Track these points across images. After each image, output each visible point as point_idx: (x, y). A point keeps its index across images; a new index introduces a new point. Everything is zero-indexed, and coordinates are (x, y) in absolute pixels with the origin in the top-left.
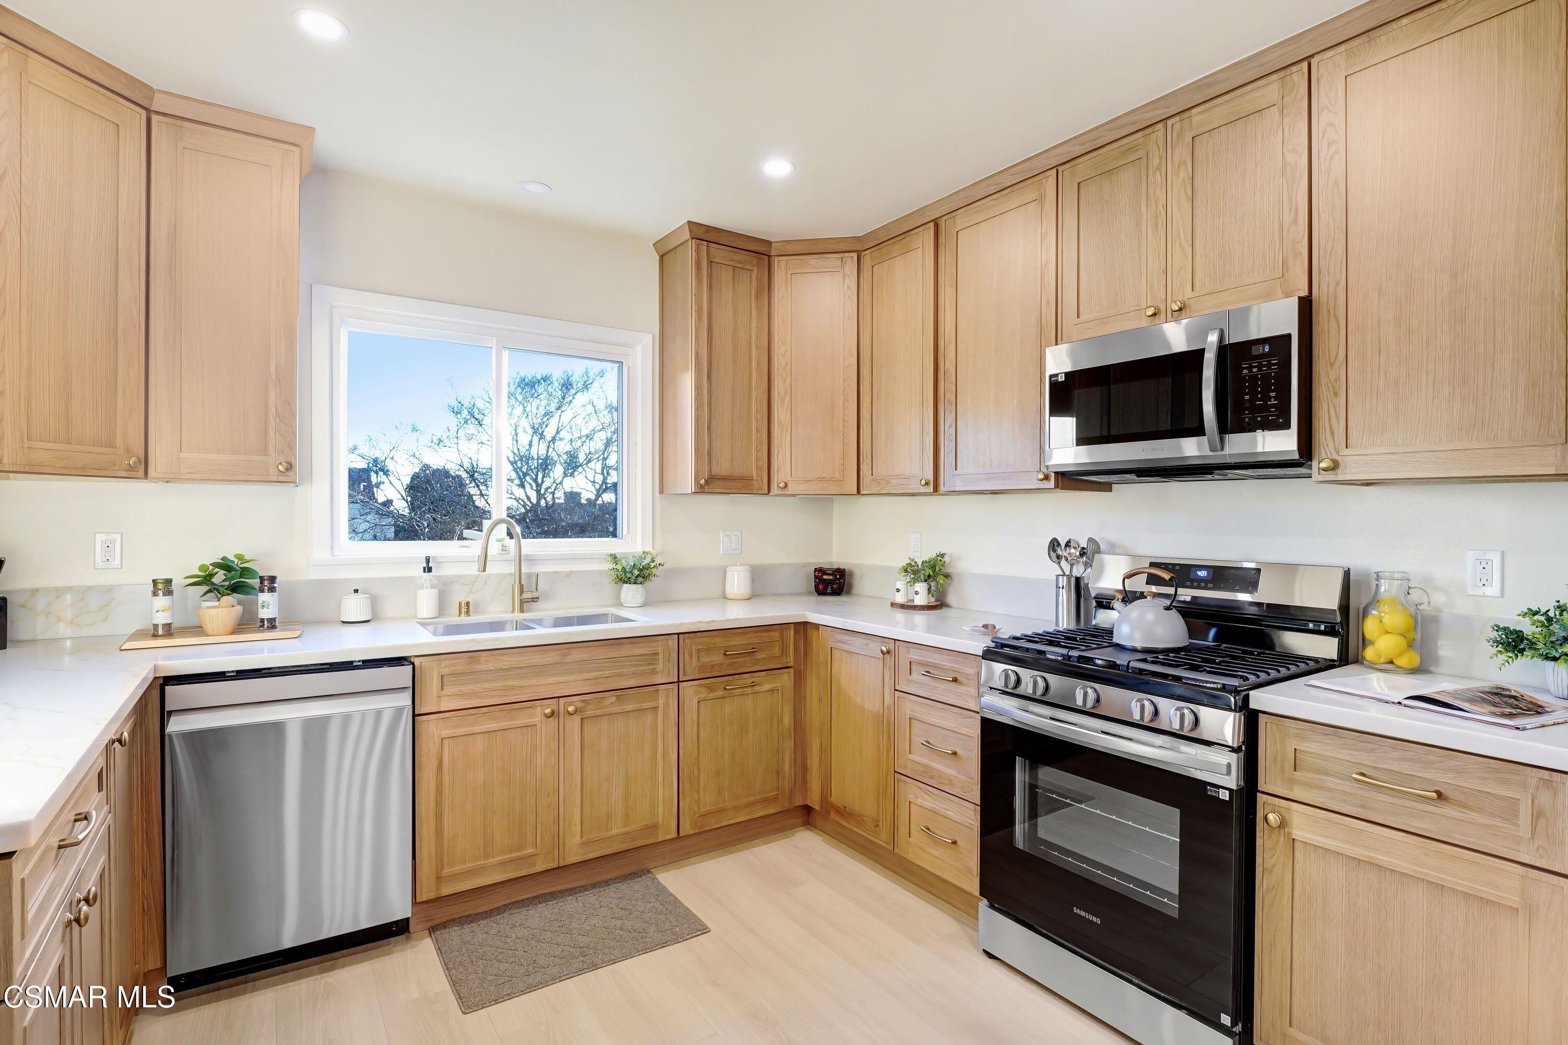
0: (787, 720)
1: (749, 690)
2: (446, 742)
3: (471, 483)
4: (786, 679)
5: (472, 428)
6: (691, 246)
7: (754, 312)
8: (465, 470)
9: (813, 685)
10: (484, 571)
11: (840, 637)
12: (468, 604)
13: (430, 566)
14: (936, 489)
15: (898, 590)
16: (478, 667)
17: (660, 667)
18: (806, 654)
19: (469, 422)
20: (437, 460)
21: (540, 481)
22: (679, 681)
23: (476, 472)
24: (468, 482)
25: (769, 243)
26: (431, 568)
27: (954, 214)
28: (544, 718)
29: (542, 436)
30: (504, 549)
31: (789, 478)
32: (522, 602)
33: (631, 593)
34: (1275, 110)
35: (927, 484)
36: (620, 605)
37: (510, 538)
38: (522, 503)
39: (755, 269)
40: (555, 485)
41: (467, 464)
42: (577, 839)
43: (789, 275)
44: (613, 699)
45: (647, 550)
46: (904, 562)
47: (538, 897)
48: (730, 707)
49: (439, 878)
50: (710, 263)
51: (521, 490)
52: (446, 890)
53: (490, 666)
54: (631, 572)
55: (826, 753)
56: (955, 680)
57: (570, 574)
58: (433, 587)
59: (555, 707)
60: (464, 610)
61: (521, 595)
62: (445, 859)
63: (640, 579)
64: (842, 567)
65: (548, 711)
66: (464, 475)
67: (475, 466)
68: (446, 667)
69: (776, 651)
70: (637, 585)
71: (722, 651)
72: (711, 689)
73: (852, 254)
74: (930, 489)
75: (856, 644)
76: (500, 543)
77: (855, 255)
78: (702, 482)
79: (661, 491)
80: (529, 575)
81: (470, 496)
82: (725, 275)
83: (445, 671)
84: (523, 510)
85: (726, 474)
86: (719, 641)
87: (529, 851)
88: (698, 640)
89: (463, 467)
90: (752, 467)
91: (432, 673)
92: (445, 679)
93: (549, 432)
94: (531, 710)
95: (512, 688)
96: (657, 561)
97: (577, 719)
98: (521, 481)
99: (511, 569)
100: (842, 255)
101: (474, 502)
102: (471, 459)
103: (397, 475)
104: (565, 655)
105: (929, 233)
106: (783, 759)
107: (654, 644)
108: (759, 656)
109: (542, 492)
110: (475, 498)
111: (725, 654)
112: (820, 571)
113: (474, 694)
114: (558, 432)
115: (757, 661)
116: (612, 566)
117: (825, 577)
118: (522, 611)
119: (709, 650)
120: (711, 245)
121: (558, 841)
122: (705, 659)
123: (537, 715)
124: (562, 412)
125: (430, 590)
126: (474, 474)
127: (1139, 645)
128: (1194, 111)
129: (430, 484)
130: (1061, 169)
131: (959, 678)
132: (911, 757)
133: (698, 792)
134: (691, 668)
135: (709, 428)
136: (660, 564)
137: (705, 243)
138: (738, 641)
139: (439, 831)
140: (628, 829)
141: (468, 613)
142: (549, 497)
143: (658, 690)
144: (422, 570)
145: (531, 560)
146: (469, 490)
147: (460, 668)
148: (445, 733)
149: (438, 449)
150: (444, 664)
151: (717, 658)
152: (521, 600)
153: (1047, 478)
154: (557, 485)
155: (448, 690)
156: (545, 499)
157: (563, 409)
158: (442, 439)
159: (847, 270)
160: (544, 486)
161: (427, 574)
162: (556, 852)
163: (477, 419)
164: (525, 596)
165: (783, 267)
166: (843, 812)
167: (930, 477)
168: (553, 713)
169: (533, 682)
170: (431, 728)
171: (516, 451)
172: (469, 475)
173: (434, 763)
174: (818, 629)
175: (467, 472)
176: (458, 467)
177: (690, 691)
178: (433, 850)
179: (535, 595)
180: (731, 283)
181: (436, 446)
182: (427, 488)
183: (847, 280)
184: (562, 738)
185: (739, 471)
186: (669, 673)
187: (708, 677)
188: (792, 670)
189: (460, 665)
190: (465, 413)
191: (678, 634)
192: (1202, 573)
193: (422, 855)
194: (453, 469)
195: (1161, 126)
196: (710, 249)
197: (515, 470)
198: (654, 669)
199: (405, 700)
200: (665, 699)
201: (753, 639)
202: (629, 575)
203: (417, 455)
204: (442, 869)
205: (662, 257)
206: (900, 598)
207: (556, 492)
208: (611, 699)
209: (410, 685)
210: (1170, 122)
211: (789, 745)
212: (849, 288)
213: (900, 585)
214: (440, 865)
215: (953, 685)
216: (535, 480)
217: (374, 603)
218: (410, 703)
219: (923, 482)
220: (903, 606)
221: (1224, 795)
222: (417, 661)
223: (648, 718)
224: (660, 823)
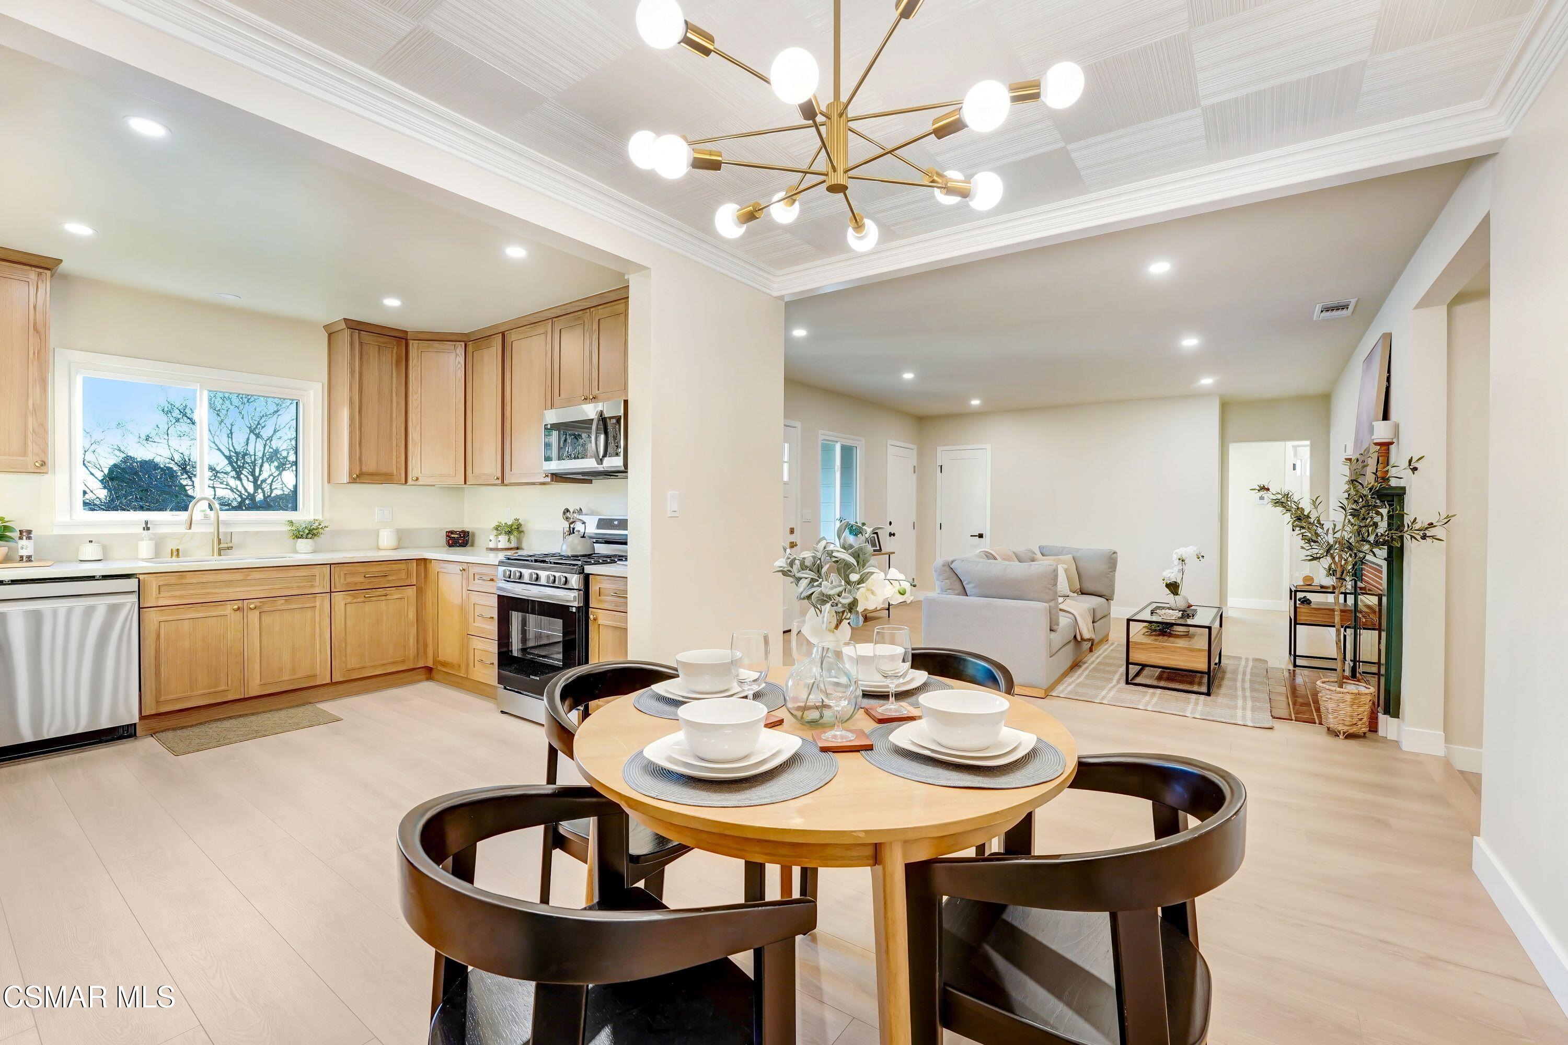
0: (412, 615)
1: (383, 598)
2: (162, 624)
3: (182, 475)
4: (411, 592)
5: (184, 426)
6: (347, 333)
7: (394, 373)
8: (176, 463)
9: (429, 597)
10: (190, 528)
11: (443, 565)
12: (178, 550)
13: (148, 526)
14: (503, 481)
15: (491, 541)
16: (184, 581)
17: (317, 584)
18: (426, 577)
19: (181, 420)
20: (142, 453)
21: (257, 474)
22: (331, 592)
23: (189, 464)
24: (179, 474)
25: (406, 332)
26: (149, 527)
27: (511, 331)
28: (233, 612)
29: (258, 436)
30: (206, 517)
31: (420, 475)
32: (220, 550)
33: (303, 544)
34: (623, 315)
35: (498, 478)
36: (296, 552)
37: (211, 510)
38: (239, 494)
39: (396, 347)
40: (272, 477)
41: (177, 458)
42: (258, 681)
43: (420, 353)
44: (282, 602)
45: (317, 518)
46: (495, 524)
47: (229, 717)
48: (368, 608)
49: (157, 702)
50: (361, 344)
51: (238, 482)
52: (163, 709)
53: (194, 581)
54: (303, 532)
55: (436, 632)
56: (492, 580)
57: (258, 533)
58: (151, 539)
59: (241, 605)
60: (175, 554)
61: (219, 545)
62: (162, 692)
63: (310, 536)
64: (467, 530)
65: (236, 607)
66: (175, 468)
67: (187, 460)
68: (162, 580)
69: (403, 576)
70: (308, 540)
71: (363, 575)
72: (354, 597)
73: (461, 343)
74: (499, 482)
75: (450, 567)
76: (203, 513)
77: (463, 344)
78: (355, 476)
79: (329, 482)
80: (226, 533)
81: (183, 487)
82: (372, 351)
83: (161, 583)
84: (239, 500)
85: (372, 471)
86: (361, 569)
87: (223, 688)
88: (346, 569)
89: (174, 461)
90: (394, 466)
91: (152, 586)
92: (161, 589)
93: (266, 433)
94: (224, 607)
95: (208, 594)
96: (323, 525)
97: (257, 613)
98: (237, 473)
99: (212, 529)
100: (455, 343)
101: (186, 491)
102: (182, 454)
103: (98, 466)
104: (248, 575)
105: (499, 338)
106: (408, 639)
107: (313, 570)
108: (390, 578)
109: (259, 483)
110: (187, 488)
111: (365, 577)
112: (449, 534)
113: (181, 597)
114: (275, 431)
115: (389, 581)
116: (290, 528)
117: (452, 536)
118: (220, 555)
119: (353, 574)
120: (362, 332)
121: (244, 681)
122: (350, 580)
123: (228, 609)
124: (278, 415)
125: (149, 542)
126: (186, 467)
127: (570, 554)
128: (600, 307)
129: (139, 476)
130: (554, 320)
131: (494, 579)
132: (476, 624)
133: (346, 656)
134: (340, 583)
135: (360, 444)
136: (325, 527)
137: (357, 331)
138: (376, 569)
139: (158, 674)
140: (295, 677)
141: (178, 555)
142: (266, 487)
143: (316, 597)
144: (142, 529)
145: (226, 524)
146: (181, 481)
147: (173, 582)
148: (162, 619)
149: (146, 445)
150: (160, 579)
151: (360, 579)
152: (219, 549)
153: (547, 476)
154: (274, 477)
155: (162, 594)
156: (262, 489)
157: (279, 413)
158: (150, 436)
159: (458, 351)
160: (261, 478)
161: (146, 531)
162: (242, 689)
163: (189, 418)
164: (222, 546)
165: (416, 346)
166: (444, 664)
167: (499, 475)
168: (239, 609)
169: (225, 590)
170: (152, 617)
171: (231, 448)
172: (180, 468)
173: (154, 636)
174: (431, 562)
175: (179, 466)
176: (168, 461)
177: (339, 598)
178: (154, 685)
179: (229, 545)
180: (377, 356)
181: (145, 442)
182: (134, 478)
183: (458, 358)
184: (245, 623)
185: (383, 469)
186: (324, 587)
187: (350, 590)
188: (415, 587)
189: (172, 579)
190: (176, 413)
191: (330, 564)
192: (616, 523)
193: (146, 689)
194: (161, 461)
195: (588, 310)
196: (361, 335)
197: (231, 463)
198: (312, 585)
199: (134, 598)
200: (322, 603)
201: (384, 568)
202: (301, 533)
203: (122, 449)
204: (160, 697)
205: (330, 335)
206: (492, 545)
207: (273, 483)
208: (281, 601)
209: (137, 590)
210: (592, 310)
211: (413, 631)
212: (459, 363)
213: (492, 537)
214: (158, 692)
215: (491, 582)
216: (253, 473)
217: (105, 549)
218: (137, 600)
219: (495, 478)
220: (491, 549)
221: (574, 610)
222: (141, 577)
223: (309, 613)
224: (318, 674)
